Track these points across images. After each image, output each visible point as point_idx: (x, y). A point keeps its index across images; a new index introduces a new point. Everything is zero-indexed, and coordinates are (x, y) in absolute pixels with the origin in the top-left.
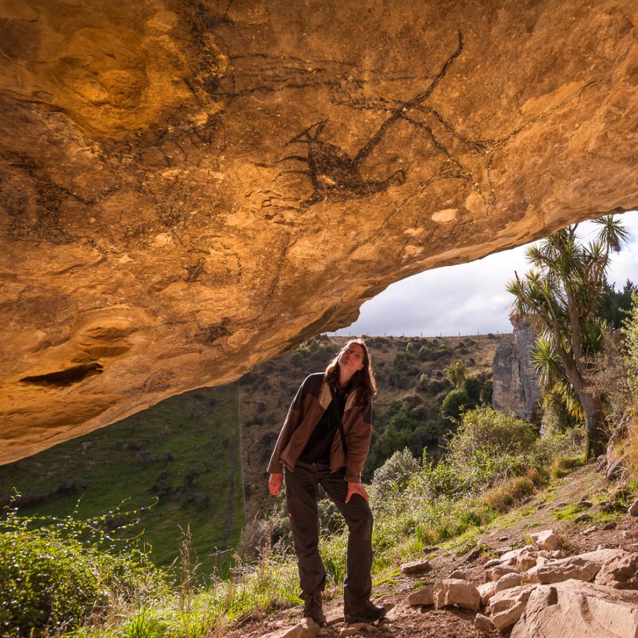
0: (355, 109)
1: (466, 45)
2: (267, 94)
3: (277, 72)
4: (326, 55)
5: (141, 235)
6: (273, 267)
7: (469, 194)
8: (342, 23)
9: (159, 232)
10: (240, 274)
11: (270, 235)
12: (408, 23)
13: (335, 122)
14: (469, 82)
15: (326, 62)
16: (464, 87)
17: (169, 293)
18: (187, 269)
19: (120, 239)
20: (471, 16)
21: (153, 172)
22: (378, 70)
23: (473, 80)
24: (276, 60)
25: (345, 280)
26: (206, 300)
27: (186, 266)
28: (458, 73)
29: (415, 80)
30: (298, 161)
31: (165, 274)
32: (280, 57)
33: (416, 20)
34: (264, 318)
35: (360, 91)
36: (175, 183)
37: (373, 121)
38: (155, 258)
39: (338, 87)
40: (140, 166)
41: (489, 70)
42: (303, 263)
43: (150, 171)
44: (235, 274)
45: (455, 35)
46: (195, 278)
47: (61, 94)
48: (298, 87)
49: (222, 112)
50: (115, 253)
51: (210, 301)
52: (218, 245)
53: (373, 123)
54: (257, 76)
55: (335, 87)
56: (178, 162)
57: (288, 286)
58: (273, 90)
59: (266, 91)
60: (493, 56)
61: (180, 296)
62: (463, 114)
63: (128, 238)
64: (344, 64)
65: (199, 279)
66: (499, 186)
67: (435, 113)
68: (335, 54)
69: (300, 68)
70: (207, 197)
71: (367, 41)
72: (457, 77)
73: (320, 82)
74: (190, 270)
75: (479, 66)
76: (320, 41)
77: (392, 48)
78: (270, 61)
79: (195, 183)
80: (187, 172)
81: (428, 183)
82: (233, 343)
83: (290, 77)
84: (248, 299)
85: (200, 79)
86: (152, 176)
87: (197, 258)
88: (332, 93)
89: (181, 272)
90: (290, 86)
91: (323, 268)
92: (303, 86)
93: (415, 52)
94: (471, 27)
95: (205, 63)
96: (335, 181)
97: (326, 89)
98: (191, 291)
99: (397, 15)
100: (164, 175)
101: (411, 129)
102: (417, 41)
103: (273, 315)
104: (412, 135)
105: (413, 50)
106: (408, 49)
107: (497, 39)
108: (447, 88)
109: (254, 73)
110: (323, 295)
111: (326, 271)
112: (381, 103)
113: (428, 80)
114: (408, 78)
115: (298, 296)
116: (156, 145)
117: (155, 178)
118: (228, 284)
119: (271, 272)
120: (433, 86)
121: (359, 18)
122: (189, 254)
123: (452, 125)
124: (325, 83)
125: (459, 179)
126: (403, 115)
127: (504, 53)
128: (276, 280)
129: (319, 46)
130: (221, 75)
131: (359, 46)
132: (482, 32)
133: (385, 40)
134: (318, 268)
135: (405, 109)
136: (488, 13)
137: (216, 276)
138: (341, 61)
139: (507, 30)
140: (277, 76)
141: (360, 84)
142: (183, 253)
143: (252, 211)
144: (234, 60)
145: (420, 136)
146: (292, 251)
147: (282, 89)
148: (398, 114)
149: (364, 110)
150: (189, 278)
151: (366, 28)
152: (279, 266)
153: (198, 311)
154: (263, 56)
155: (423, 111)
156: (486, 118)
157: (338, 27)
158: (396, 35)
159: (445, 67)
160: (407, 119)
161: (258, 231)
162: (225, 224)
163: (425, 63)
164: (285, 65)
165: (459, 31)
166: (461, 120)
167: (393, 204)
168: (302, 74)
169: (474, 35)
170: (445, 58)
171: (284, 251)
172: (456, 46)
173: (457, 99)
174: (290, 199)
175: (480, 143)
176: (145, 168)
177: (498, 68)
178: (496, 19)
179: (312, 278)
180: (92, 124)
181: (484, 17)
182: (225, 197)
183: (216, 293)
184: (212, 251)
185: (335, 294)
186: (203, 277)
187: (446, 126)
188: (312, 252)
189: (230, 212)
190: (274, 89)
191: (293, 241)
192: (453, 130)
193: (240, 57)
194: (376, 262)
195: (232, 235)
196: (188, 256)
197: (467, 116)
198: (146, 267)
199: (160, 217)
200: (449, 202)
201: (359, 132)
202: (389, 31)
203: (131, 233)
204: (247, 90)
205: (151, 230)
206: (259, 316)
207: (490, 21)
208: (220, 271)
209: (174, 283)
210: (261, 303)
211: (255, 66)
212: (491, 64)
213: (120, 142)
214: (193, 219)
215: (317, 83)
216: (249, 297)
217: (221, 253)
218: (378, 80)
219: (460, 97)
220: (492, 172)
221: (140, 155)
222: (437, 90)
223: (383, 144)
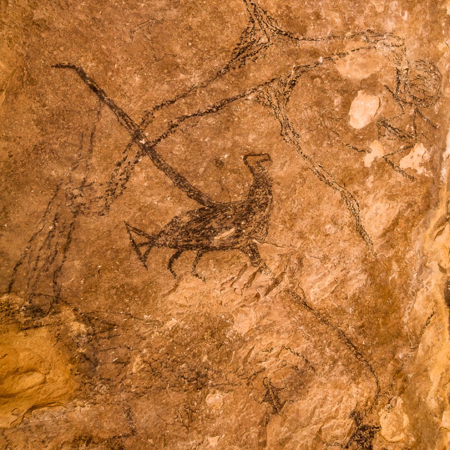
0: (121, 193)
1: (71, 61)
2: (62, 274)
3: (44, 256)
4: (39, 210)
5: (194, 414)
6: (322, 327)
7: (337, 72)
8: (7, 188)
9: (202, 399)
10: (307, 361)
11: (279, 307)
12: (34, 120)
13: (133, 217)
14: (121, 62)
15: (47, 211)
16: (128, 69)
17: (274, 440)
18: (263, 401)
19: (187, 433)
20: (39, 50)
21: (126, 377)
22: (73, 164)
23: (119, 57)
24: (28, 255)
25: (407, 256)
26: (313, 413)
27: (261, 399)
28: (106, 74)
29: (98, 127)
30: (179, 258)
31: (256, 422)
32: (25, 251)
33: (33, 112)
34: (385, 379)
35: (95, 186)
36: (150, 366)
37: (148, 178)
38: (233, 417)
39: (83, 206)
40: (115, 383)
41: (111, 34)
42: (336, 296)
43: (123, 379)
44: (303, 365)
45: (55, 73)
46: (278, 403)
47: (18, 403)
48: (69, 243)
49: (75, 310)
50: (200, 444)
51: (317, 410)
52: (262, 355)
53: (151, 178)
54: (39, 275)
55: (83, 209)
56: (127, 354)
57: (361, 327)
58: (61, 267)
59: (60, 273)
60: (92, 27)
61: (286, 432)
62: (173, 72)
63: (189, 426)
64: (55, 195)
65: (282, 401)
66: (346, 25)
67: (157, 108)
68: (40, 201)
69: (46, 236)
70: (192, 341)
71: (33, 168)
72: (112, 76)
73: (72, 221)
74: (267, 398)
75: (104, 47)
76: (21, 212)
77: (51, 145)
78: (26, 260)
79: (164, 349)
80: (145, 351)
81: (285, 125)
82: (393, 435)
83: (54, 247)
84: (345, 376)
85: (25, 320)
86: (129, 381)
87: (261, 383)
88: (89, 213)
89: (264, 408)
90: (65, 249)
91: (363, 277)
92: (69, 238)
93: (64, 120)
94: (51, 53)
95: (8, 312)
96: (230, 228)
97: (81, 218)
98: (289, 418)
99: (23, 129)
100: (134, 370)
101: (177, 138)
102: (53, 115)
103: (390, 367)
104: (187, 139)
105: (62, 122)
106: (59, 128)
107: (72, 21)
108: (123, 90)
109: (35, 277)
110: (410, 292)
111: (372, 276)
112: (123, 166)
113: (103, 112)
114: (92, 134)
115: (384, 324)
116: (96, 366)
117: (132, 379)
118: (309, 381)
119: (327, 333)
120: (112, 107)
121: (12, 169)
122: (251, 386)
123: (184, 90)
124: (75, 216)
125: (299, 84)
126: (152, 144)
127: (92, 12)
128: (341, 334)
129: (26, 214)
130: (27, 303)
131: (37, 177)
132: (59, 40)
133: (42, 149)
134: (358, 282)
135: (143, 142)
136: (39, 30)
137: (292, 384)
138: (52, 197)
139: (62, 8)
140: (49, 258)
141: (86, 184)
142: (246, 390)
143: (242, 307)
144: (13, 289)
145: (190, 130)
146: (312, 299)
147: (65, 257)
148: (149, 149)
149: (127, 185)
150: (274, 408)
151: (23, 165)
152: (324, 321)
153: (320, 431)
154: (18, 265)
155: (151, 122)
156: (191, 41)
157: (9, 193)
158: (43, 135)
159: (94, 89)
160: (159, 140)
161: (268, 314)
162: (242, 335)
163: (79, 112)
164: (38, 248)
165: (52, 66)
166: (182, 76)
167: (305, 173)
168: (53, 236)
169: (62, 48)
170: (82, 87)
171: (306, 305)
172: (69, 72)
173: (145, 79)
174: (242, 271)
175: (238, 51)
176: (120, 380)
177: (111, 22)
178: (45, 21)
179: (368, 297)
180: (55, 396)
181: (43, 35)
182: (205, 325)
183: (312, 399)
184: (264, 364)
185: (420, 278)
186: (283, 395)
187: (184, 96)
188: (330, 278)
189: (229, 325)
190: (60, 265)
191: (300, 291)
192: (193, 89)
193: (11, 284)
194: (407, 207)
195: (258, 337)
196: (252, 389)
197: (178, 67)
198: (236, 430)
199: (185, 391)
200: (337, 101)
201: (159, 194)
202: (36, 143)
203: (186, 421)
204: (54, 287)
205: (195, 403)
206: (377, 383)
207: (48, 29)
208: (289, 376)
209: (268, 426)
210: (360, 368)
211: (27, 274)
212: (103, 31)
213: (81, 387)
214: (213, 361)
215: (71, 224)
216: (342, 373)
217: (273, 359)
218: (87, 166)
219: (142, 75)
220: (310, 33)
221: (101, 379)
222: (121, 102)
223: (187, 173)
